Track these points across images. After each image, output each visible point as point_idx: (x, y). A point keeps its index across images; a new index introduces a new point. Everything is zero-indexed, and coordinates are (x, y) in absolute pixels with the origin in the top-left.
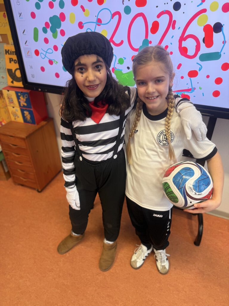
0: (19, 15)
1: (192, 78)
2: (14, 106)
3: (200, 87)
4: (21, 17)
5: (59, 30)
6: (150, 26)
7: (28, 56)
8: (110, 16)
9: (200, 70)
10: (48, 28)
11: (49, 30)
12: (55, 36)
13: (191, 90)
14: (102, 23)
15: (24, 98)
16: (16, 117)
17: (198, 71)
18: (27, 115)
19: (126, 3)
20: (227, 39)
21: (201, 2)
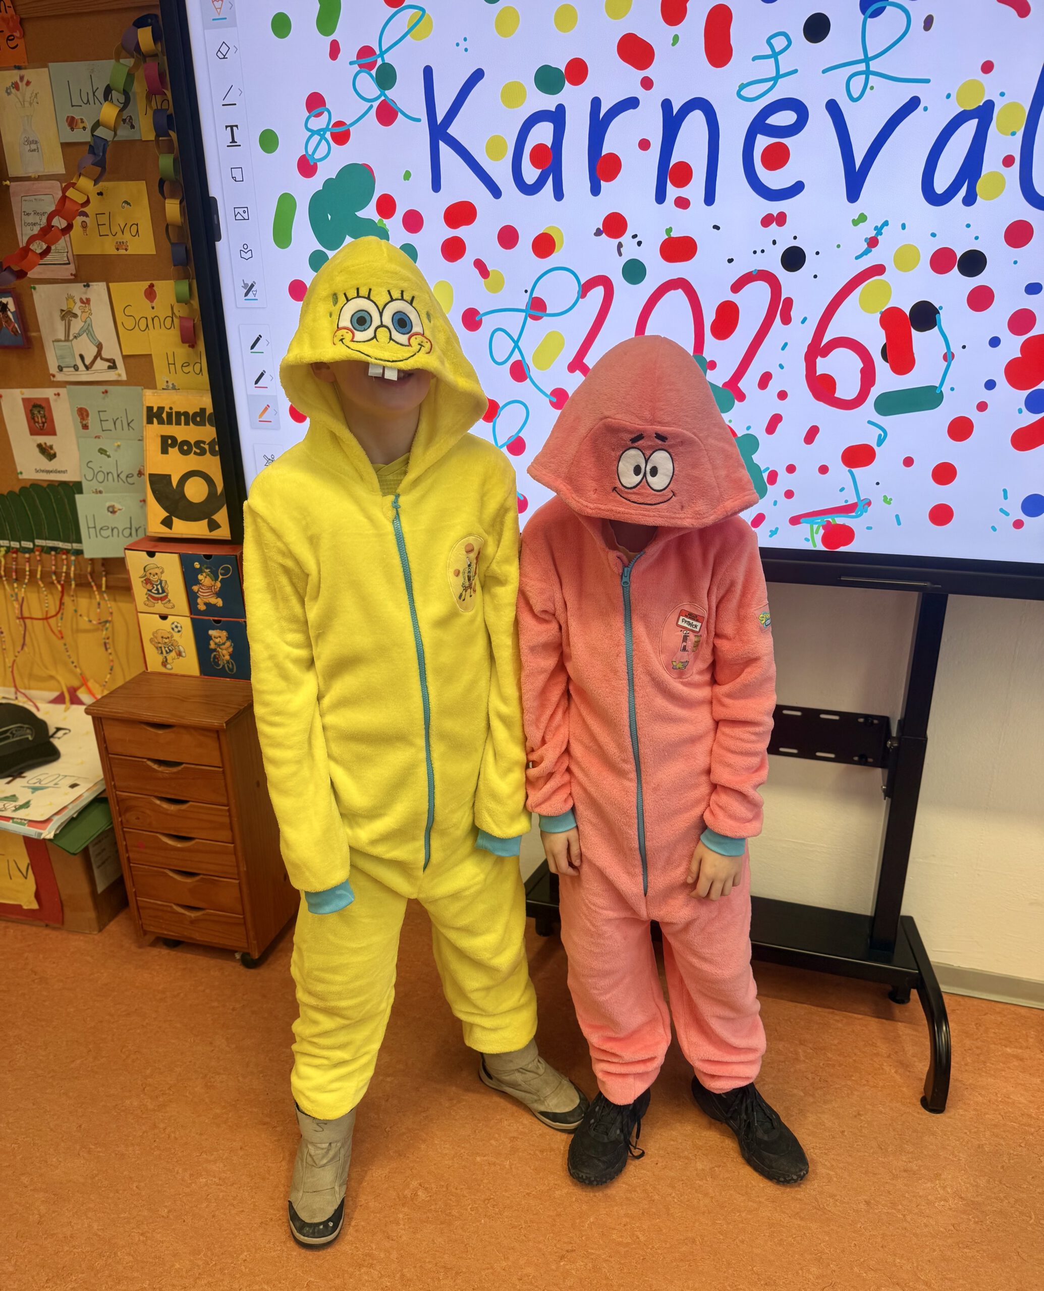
0: (245, 291)
1: (854, 470)
2: (164, 611)
3: (885, 496)
4: (251, 295)
6: (709, 317)
7: (263, 423)
8: (575, 289)
9: (880, 441)
13: (858, 508)
14: (548, 312)
17: (874, 445)
18: (220, 645)
19: (631, 252)
20: (955, 348)
21: (865, 246)
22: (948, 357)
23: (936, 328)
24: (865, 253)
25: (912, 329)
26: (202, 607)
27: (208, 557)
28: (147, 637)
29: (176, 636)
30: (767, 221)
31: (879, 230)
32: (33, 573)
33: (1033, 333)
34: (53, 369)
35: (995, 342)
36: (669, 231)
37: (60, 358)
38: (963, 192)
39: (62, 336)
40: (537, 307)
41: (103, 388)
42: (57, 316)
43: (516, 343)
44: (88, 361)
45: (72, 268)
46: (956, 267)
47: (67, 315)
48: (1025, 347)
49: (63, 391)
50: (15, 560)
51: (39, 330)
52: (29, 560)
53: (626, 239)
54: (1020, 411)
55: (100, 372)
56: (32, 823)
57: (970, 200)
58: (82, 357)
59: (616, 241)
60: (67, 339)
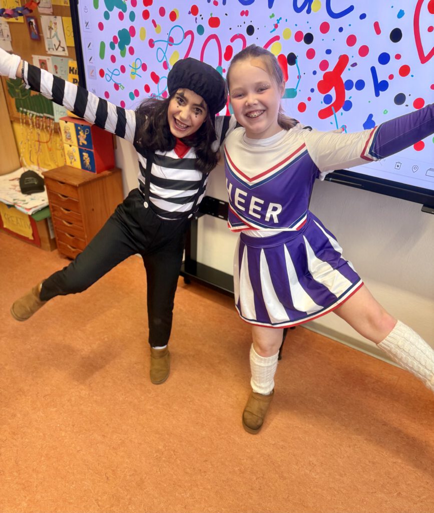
0: (86, 25)
2: (71, 144)
4: (87, 27)
5: (127, 47)
6: (224, 51)
7: (92, 77)
8: (182, 35)
10: (116, 43)
11: (117, 45)
12: (123, 55)
14: (175, 43)
15: (84, 134)
16: (73, 160)
18: (86, 158)
19: (200, 22)
20: (302, 74)
21: (274, 27)
22: (299, 77)
23: (295, 65)
24: (274, 30)
25: (288, 64)
26: (81, 144)
27: (82, 125)
28: (66, 152)
29: (74, 154)
30: (243, 13)
31: (278, 21)
32: (43, 125)
33: (328, 70)
34: (47, 50)
35: (315, 73)
36: (211, 14)
37: (49, 45)
38: (306, 8)
39: (49, 37)
40: (171, 40)
41: (61, 58)
42: (47, 28)
43: (165, 54)
44: (57, 47)
45: (51, 10)
46: (303, 40)
47: (50, 28)
48: (325, 76)
49: (50, 58)
50: (38, 120)
51: (42, 33)
52: (42, 121)
53: (198, 16)
54: (322, 102)
55: (60, 52)
56: (26, 209)
57: (309, 11)
58: (55, 45)
59: (195, 17)
60: (50, 38)
